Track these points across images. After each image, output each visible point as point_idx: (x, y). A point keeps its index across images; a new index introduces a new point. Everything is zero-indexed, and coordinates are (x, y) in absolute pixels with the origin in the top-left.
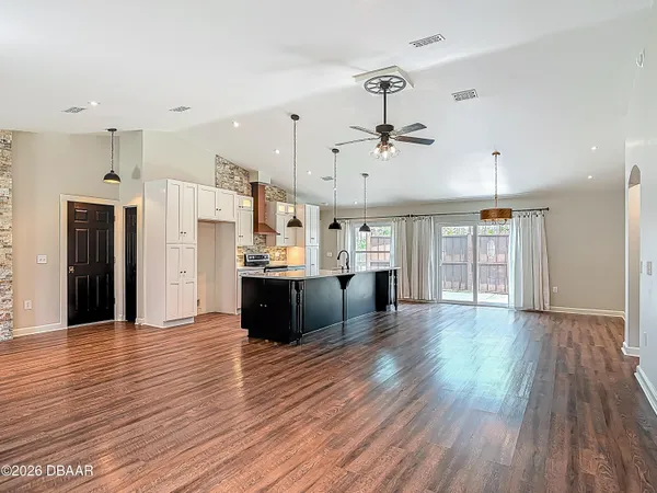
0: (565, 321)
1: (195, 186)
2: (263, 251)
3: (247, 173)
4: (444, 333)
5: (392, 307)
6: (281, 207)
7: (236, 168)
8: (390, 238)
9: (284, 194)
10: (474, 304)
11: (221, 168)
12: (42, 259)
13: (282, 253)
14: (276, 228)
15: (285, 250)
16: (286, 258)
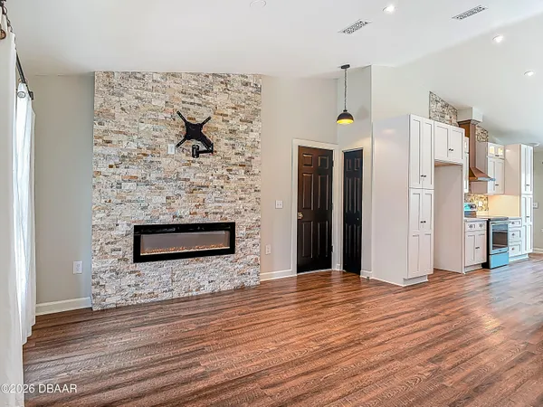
3: (455, 111)
6: (491, 148)
7: (447, 105)
11: (434, 106)
12: (279, 203)
13: (484, 202)
14: (487, 173)
15: (487, 199)
16: (487, 208)
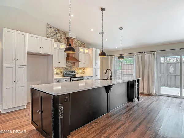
1: (25, 34)
2: (73, 70)
3: (64, 33)
5: (136, 99)
6: (81, 50)
7: (58, 30)
8: (133, 64)
10: (180, 97)
11: (50, 30)
13: (83, 70)
14: (78, 59)
15: (85, 69)
16: (85, 72)
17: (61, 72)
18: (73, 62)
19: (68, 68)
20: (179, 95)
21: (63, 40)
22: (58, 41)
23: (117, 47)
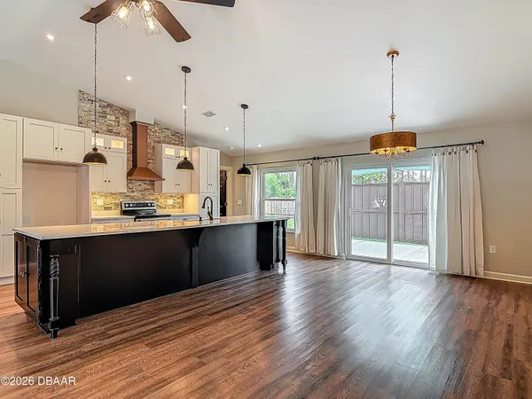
0: (504, 297)
1: (19, 119)
2: (149, 199)
3: (126, 112)
4: (353, 300)
6: (169, 151)
7: (109, 105)
9: (179, 138)
10: (386, 262)
13: (178, 200)
14: (161, 173)
15: (183, 197)
16: (182, 206)
17: (116, 205)
18: (150, 181)
19: (135, 194)
20: (385, 257)
21: (123, 129)
22: (110, 131)
23: (259, 146)
